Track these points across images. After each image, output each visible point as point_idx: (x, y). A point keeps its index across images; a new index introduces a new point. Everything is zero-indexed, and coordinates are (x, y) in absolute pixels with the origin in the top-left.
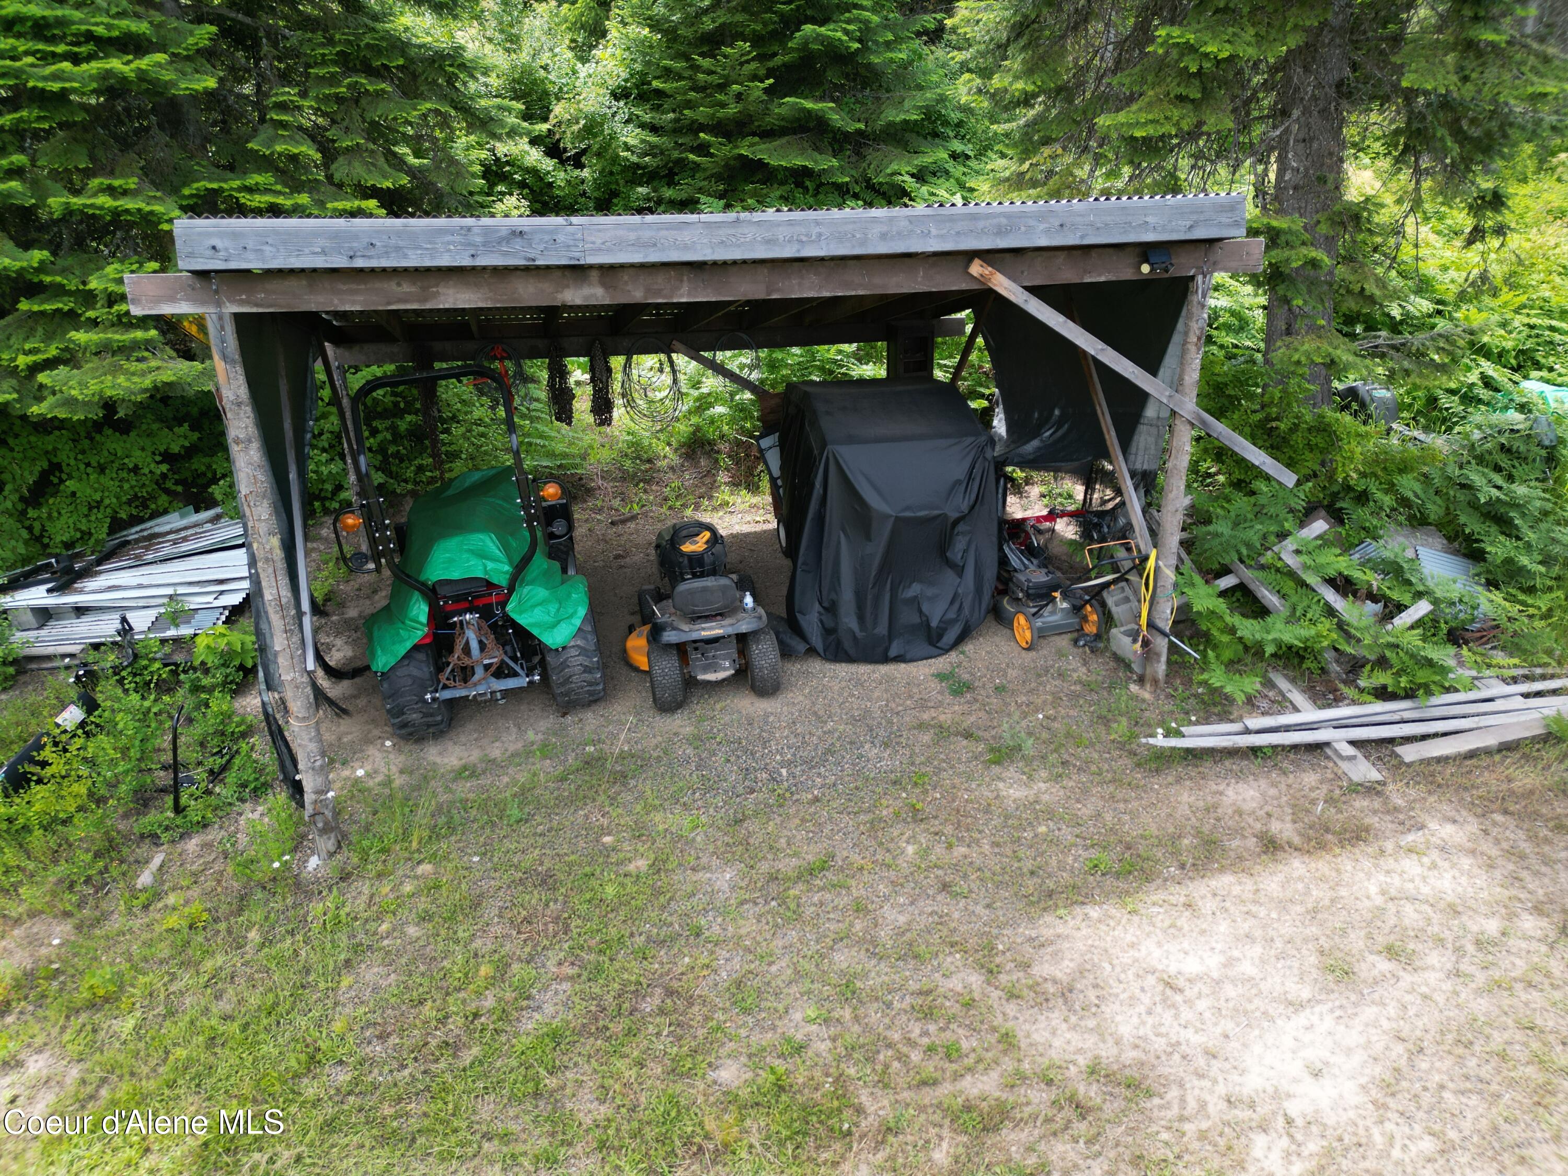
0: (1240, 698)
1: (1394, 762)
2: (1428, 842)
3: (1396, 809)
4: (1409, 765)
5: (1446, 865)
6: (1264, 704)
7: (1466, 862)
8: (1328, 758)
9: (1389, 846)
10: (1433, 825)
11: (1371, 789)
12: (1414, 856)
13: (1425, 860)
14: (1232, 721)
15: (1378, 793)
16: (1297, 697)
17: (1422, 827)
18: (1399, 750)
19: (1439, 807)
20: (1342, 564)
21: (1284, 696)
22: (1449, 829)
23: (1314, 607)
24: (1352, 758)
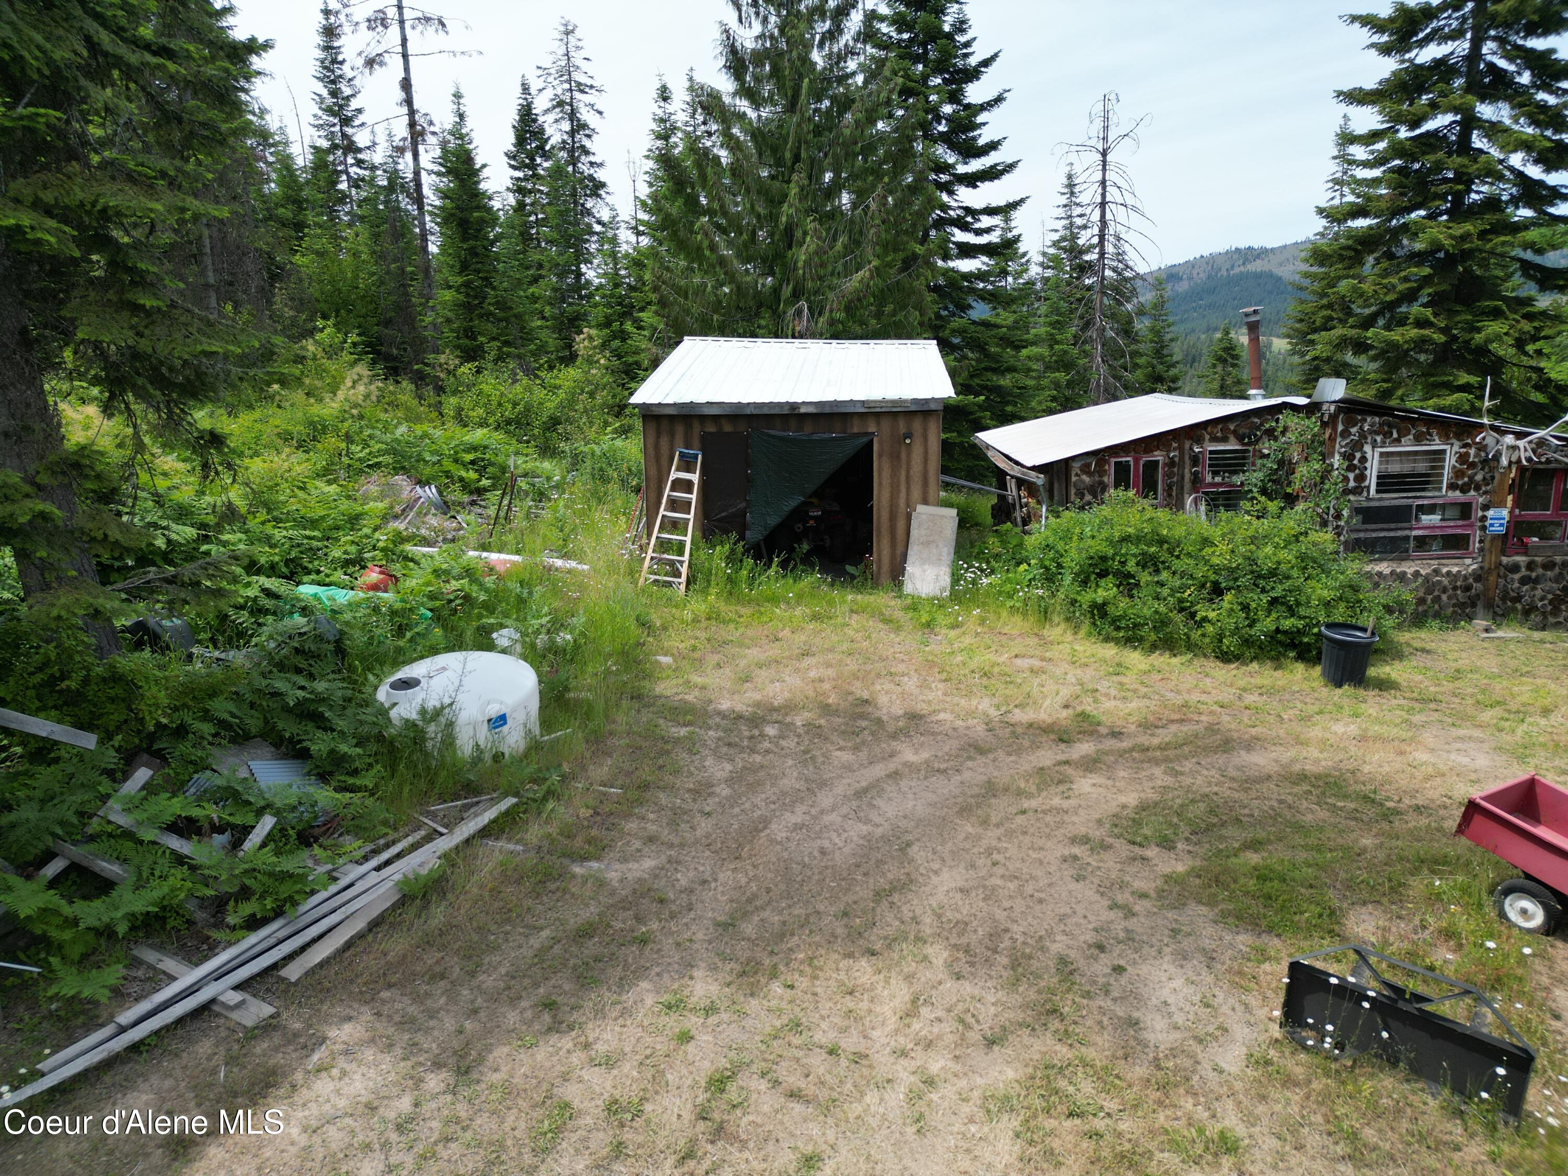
0: (103, 996)
1: (282, 987)
2: (332, 1052)
3: (296, 1035)
4: (296, 984)
5: (354, 1065)
6: (135, 988)
7: (369, 1054)
8: (218, 1015)
9: (299, 1076)
10: (333, 1033)
11: (268, 1027)
12: (324, 1074)
13: (335, 1072)
14: (102, 1025)
15: (275, 1028)
16: (169, 964)
17: (324, 1039)
18: (284, 973)
19: (333, 1011)
20: (176, 807)
21: (155, 969)
22: (348, 1027)
23: (160, 861)
24: (240, 1005)
